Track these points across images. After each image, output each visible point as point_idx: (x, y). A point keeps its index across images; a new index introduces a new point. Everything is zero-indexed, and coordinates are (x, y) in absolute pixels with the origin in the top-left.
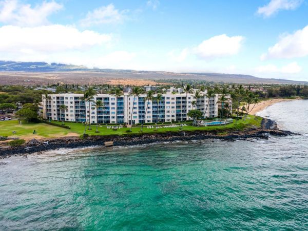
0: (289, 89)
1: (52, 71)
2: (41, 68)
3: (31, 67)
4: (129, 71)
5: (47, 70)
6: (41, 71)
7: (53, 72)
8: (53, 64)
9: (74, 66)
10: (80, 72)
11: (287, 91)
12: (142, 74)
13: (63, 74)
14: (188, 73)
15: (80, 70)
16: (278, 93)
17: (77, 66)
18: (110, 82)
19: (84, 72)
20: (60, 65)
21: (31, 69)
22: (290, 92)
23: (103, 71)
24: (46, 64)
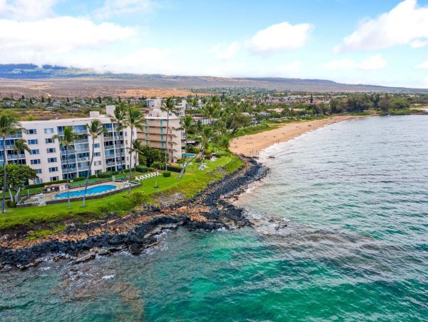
0: (361, 100)
1: (45, 77)
2: (28, 73)
3: (14, 72)
4: (159, 76)
5: (37, 75)
6: (28, 78)
7: (46, 79)
8: (46, 67)
9: (79, 70)
10: (87, 79)
11: (358, 103)
12: (178, 80)
13: (61, 81)
14: (243, 79)
15: (87, 75)
16: (344, 107)
17: (84, 70)
18: (125, 92)
19: (93, 79)
20: (57, 68)
21: (14, 74)
22: (362, 105)
23: (122, 78)
24: (36, 66)
